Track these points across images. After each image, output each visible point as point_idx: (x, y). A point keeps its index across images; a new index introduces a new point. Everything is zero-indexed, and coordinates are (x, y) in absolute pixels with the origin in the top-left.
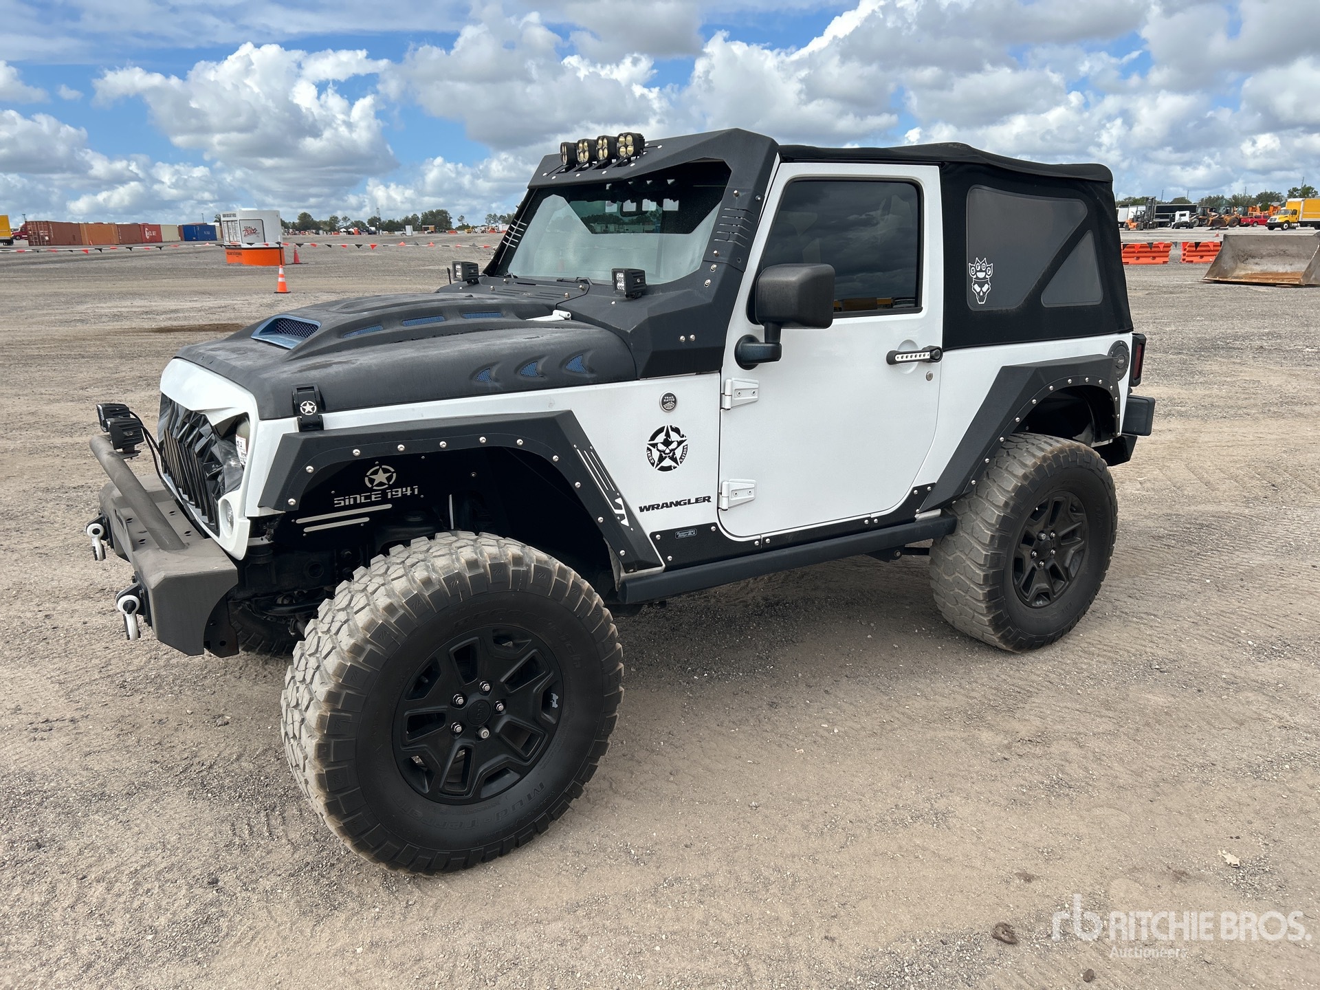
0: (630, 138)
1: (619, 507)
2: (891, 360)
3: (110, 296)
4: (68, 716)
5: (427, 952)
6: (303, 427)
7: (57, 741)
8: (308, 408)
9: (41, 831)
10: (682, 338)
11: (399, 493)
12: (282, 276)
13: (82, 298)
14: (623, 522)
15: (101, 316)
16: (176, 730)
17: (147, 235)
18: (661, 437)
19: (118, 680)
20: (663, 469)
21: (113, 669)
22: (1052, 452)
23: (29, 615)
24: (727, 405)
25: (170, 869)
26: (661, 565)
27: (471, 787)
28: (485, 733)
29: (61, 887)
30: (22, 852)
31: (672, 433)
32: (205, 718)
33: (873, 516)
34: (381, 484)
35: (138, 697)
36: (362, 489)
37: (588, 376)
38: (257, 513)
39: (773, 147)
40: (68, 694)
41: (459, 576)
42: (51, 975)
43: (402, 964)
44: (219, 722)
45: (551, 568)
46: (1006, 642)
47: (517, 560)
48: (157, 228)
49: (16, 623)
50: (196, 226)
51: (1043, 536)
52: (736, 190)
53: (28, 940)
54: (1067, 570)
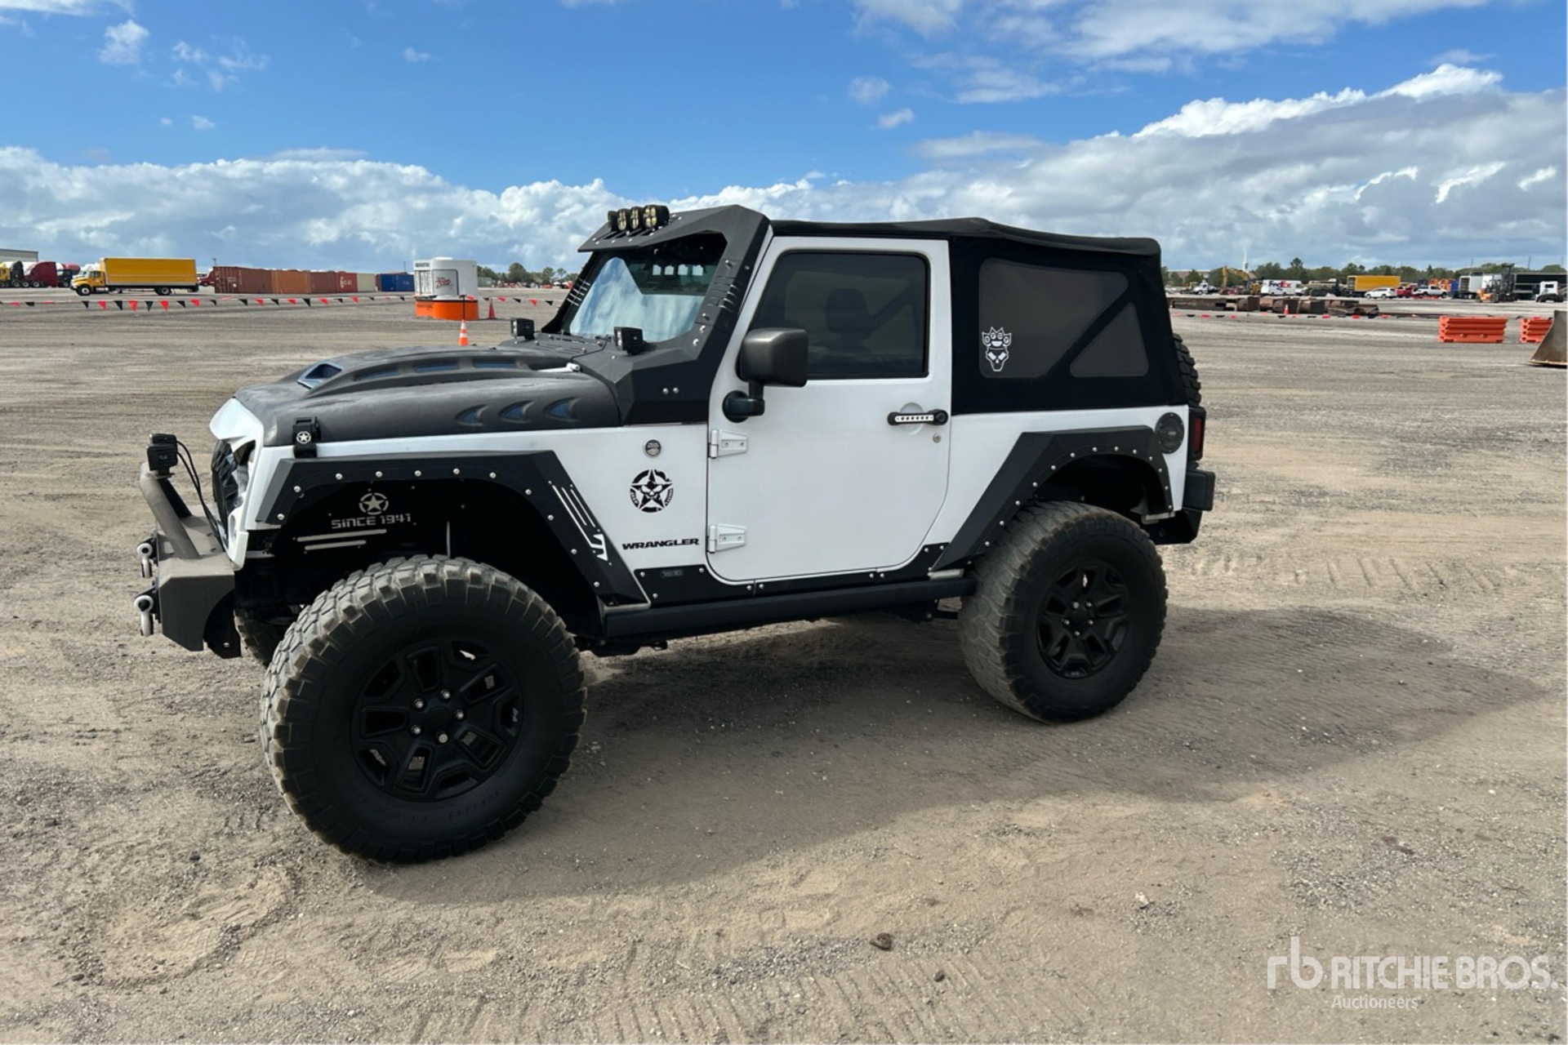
0: (653, 210)
1: (599, 542)
2: (891, 420)
3: (282, 349)
4: (114, 728)
5: (359, 921)
6: (298, 453)
7: (97, 746)
8: (304, 438)
9: (61, 813)
10: (665, 390)
11: (393, 519)
12: (464, 331)
13: (251, 351)
14: (600, 556)
15: (266, 369)
16: (206, 744)
17: (342, 284)
18: (645, 480)
19: (167, 701)
20: (647, 510)
21: (165, 693)
22: (1076, 519)
23: (104, 643)
24: (713, 453)
25: (161, 847)
26: (646, 602)
27: (427, 785)
28: (443, 738)
29: (65, 855)
30: (39, 827)
31: (656, 477)
32: (235, 736)
33: (879, 570)
34: (375, 510)
35: (181, 715)
36: (357, 513)
37: (570, 420)
38: (254, 526)
39: (765, 222)
40: (118, 711)
41: (417, 588)
42: (37, 913)
43: (333, 927)
44: (246, 739)
45: (511, 588)
46: (1033, 711)
47: (475, 579)
48: (353, 277)
49: (92, 649)
50: (395, 275)
51: (1076, 605)
52: (731, 259)
53: (25, 888)
54: (1107, 642)
